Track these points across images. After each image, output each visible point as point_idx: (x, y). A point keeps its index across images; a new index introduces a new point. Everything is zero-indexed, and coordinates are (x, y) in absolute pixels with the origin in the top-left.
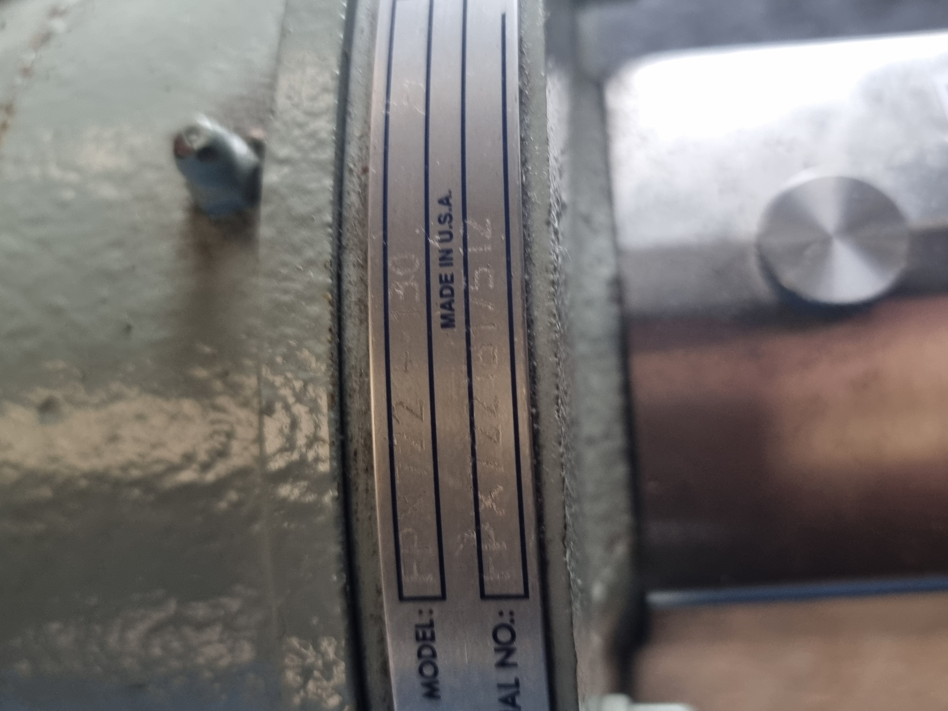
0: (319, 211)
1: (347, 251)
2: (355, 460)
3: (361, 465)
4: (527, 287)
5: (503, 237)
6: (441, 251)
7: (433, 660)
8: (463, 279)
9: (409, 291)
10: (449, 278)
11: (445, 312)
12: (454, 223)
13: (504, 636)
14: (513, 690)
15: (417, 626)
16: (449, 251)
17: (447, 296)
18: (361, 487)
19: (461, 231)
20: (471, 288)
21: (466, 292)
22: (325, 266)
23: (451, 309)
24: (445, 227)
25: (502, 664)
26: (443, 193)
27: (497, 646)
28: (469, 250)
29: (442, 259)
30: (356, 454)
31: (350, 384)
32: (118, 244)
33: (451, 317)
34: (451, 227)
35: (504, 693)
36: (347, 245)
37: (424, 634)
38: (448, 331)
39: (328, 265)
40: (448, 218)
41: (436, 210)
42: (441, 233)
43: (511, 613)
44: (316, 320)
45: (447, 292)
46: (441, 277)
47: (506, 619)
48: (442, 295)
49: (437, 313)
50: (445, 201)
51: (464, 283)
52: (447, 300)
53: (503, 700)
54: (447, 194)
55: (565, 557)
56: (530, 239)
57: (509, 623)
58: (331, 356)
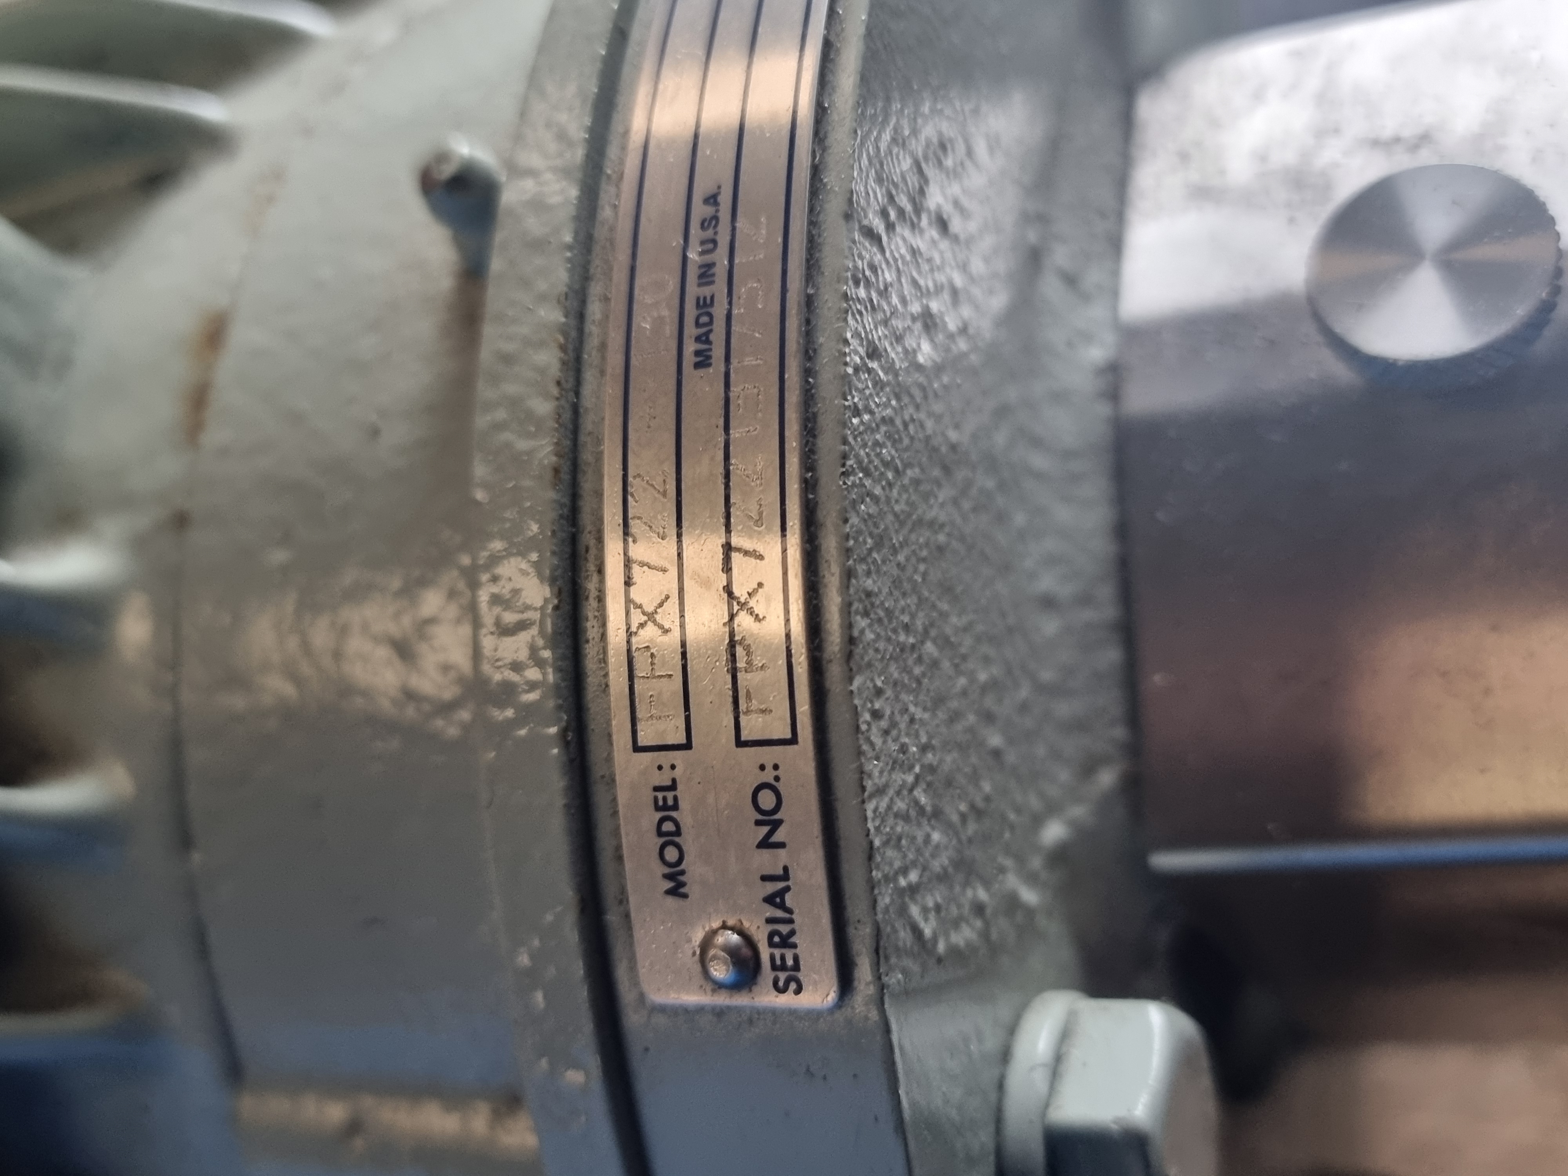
0: (557, 230)
1: (594, 283)
2: (586, 559)
3: (592, 567)
4: (809, 303)
5: (780, 240)
6: (700, 266)
7: (676, 838)
8: (725, 301)
9: (659, 322)
10: (708, 301)
11: (701, 346)
12: (720, 228)
13: (767, 800)
14: (781, 885)
15: (657, 789)
16: (711, 265)
17: (705, 325)
18: (593, 594)
19: (728, 238)
20: (735, 312)
21: (729, 317)
22: (559, 302)
23: (708, 342)
24: (709, 234)
25: (765, 844)
26: (711, 189)
27: (760, 817)
28: (737, 261)
29: (701, 276)
30: (587, 551)
33: (708, 353)
34: (716, 233)
35: (771, 888)
37: (665, 800)
38: (701, 372)
39: (562, 298)
40: (713, 223)
41: (700, 210)
42: (702, 242)
43: (776, 767)
44: (542, 371)
45: (704, 319)
46: (698, 299)
47: (768, 776)
48: (698, 324)
49: (690, 347)
50: (712, 200)
51: (727, 306)
52: (704, 330)
53: (769, 900)
54: (715, 190)
55: (851, 684)
56: (821, 240)
57: (773, 782)
58: (557, 417)
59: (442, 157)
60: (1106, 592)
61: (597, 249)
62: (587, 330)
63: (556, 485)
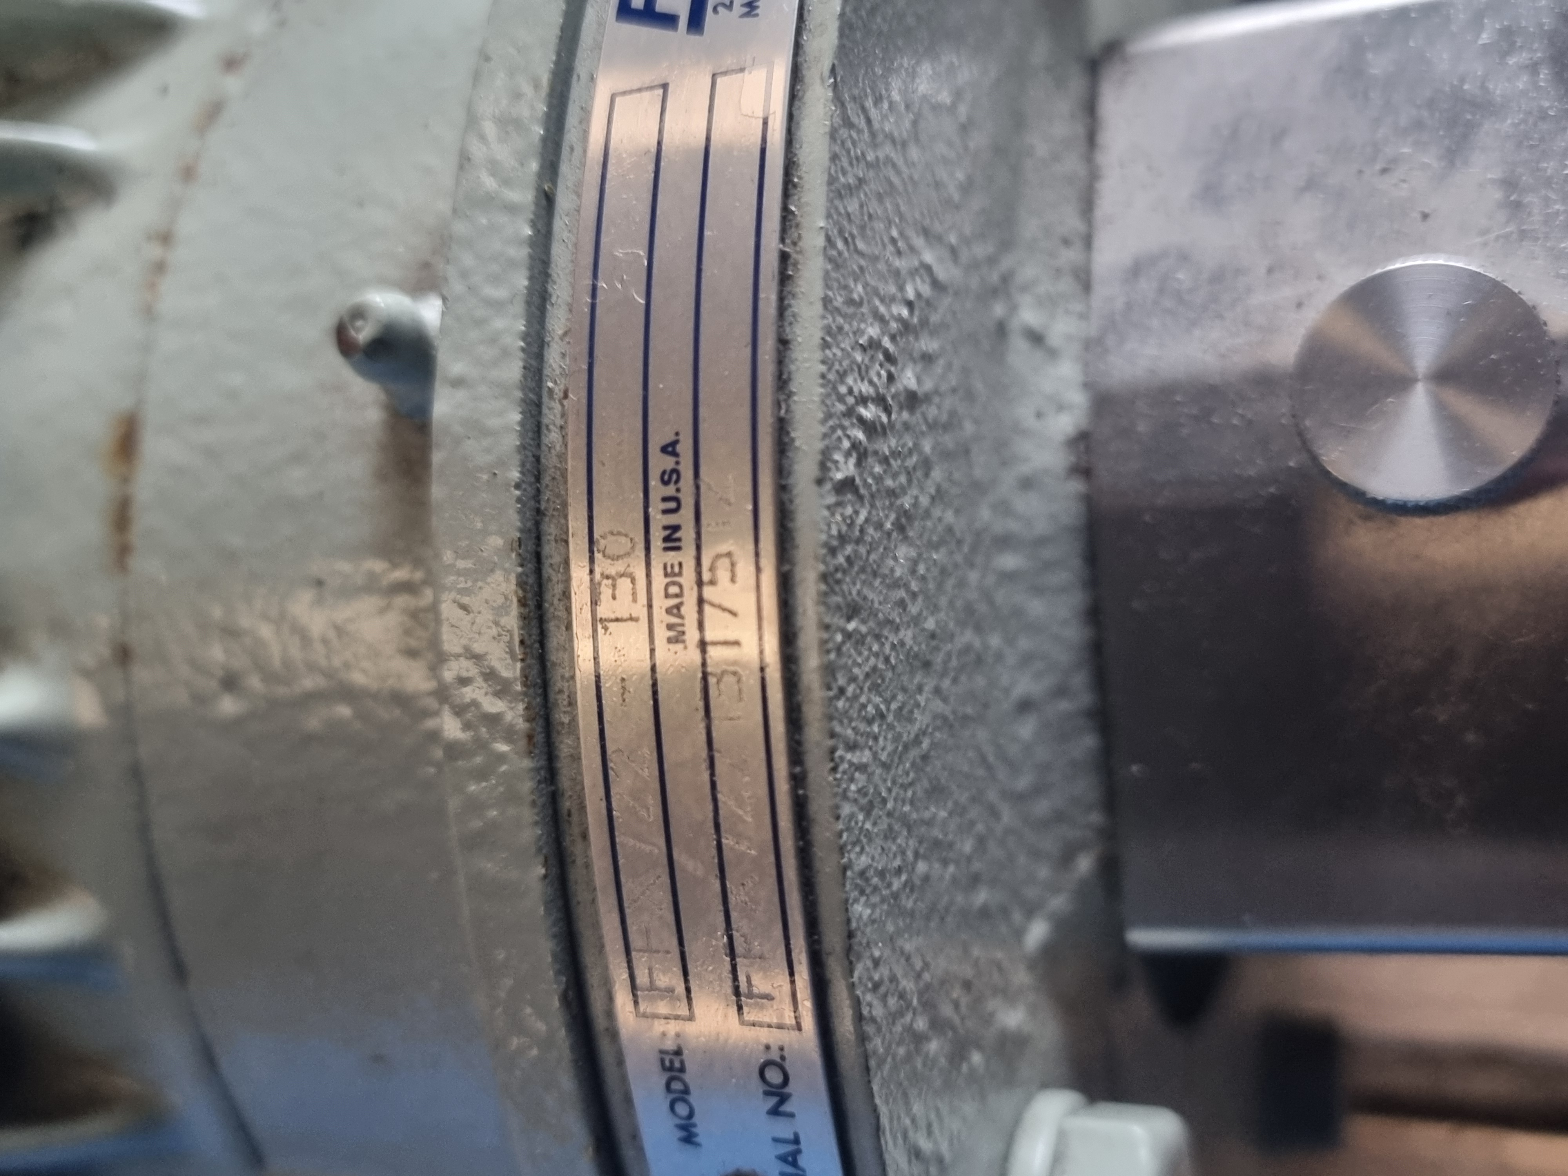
0: (502, 463)
1: (547, 519)
2: (570, 823)
3: (576, 830)
4: (786, 584)
5: (749, 507)
6: (665, 528)
7: (686, 1096)
10: (677, 569)
11: (674, 620)
12: (681, 484)
13: (773, 1076)
14: (790, 1148)
15: (662, 1052)
16: (676, 528)
17: (677, 596)
18: (580, 861)
19: (692, 496)
22: (512, 548)
23: (679, 615)
24: (670, 490)
25: (775, 1112)
26: (667, 436)
27: (767, 1088)
28: (704, 526)
29: (666, 539)
30: (569, 815)
31: (557, 716)
32: (298, 458)
33: (680, 628)
34: (678, 490)
35: (782, 1149)
36: (546, 509)
37: (671, 1062)
38: (677, 648)
39: (516, 545)
40: (674, 477)
41: (658, 462)
42: (665, 499)
43: (781, 1049)
45: (673, 590)
46: (666, 549)
47: (774, 1056)
48: (667, 596)
49: (661, 622)
50: (670, 449)
52: (675, 601)
53: (783, 1159)
54: (673, 438)
55: (852, 977)
56: (792, 507)
57: (778, 1060)
58: (525, 679)
59: (358, 313)
60: (1080, 680)
61: (546, 480)
62: (545, 575)
63: (531, 752)
